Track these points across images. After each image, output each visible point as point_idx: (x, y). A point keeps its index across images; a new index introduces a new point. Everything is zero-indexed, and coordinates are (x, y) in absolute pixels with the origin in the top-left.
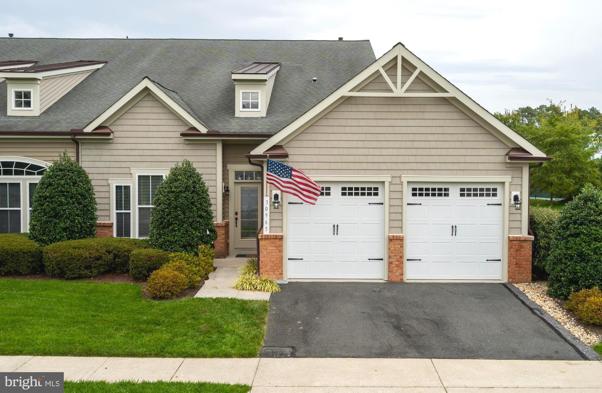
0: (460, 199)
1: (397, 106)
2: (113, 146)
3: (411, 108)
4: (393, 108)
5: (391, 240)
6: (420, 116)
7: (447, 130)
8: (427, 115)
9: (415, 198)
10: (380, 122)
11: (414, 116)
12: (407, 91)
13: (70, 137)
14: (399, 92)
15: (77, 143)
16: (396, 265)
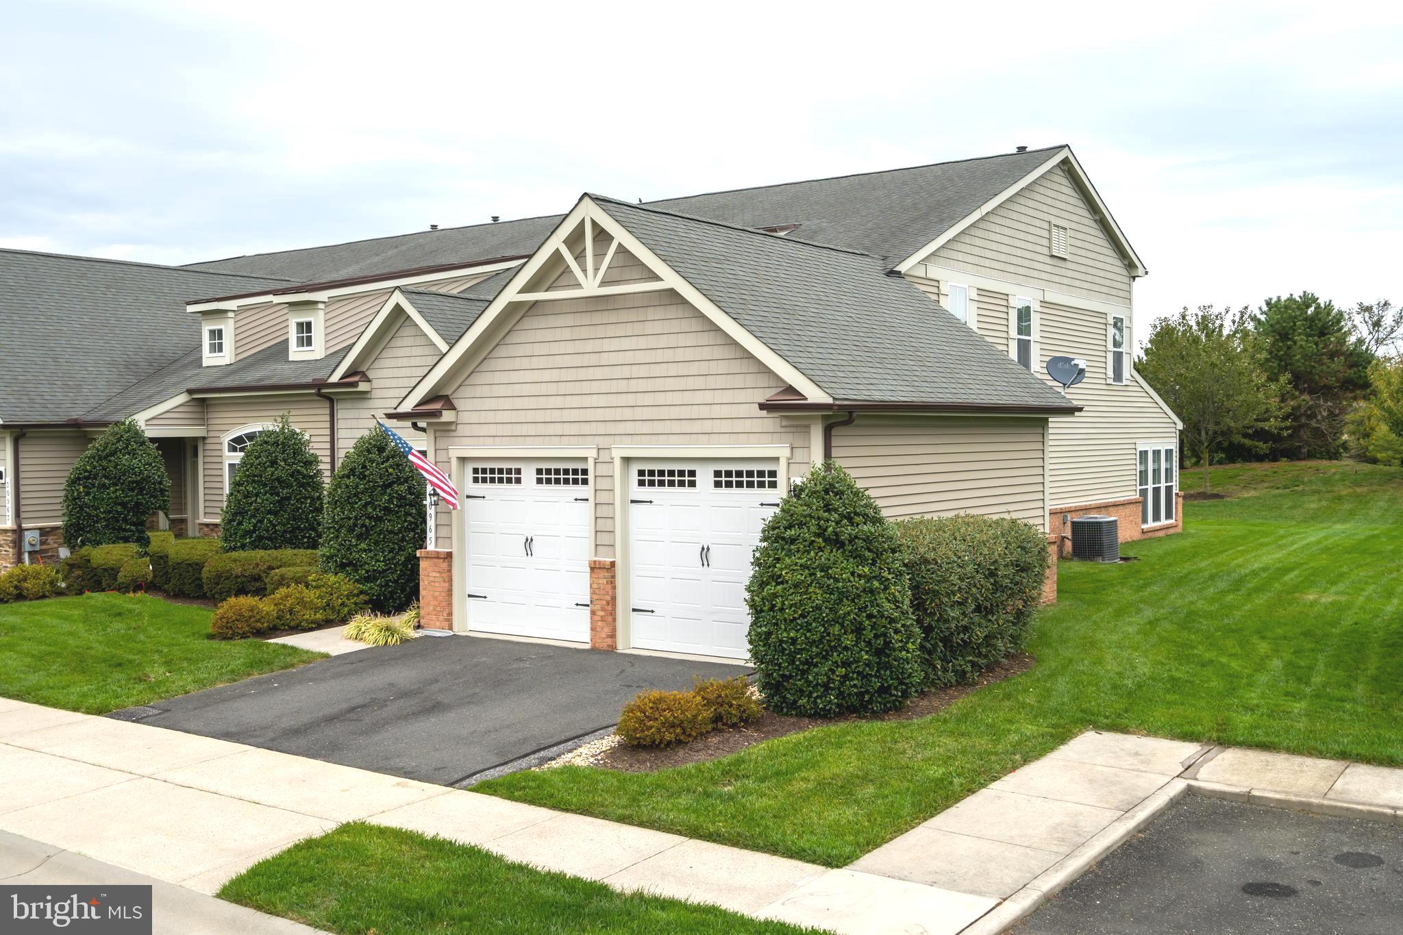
0: (714, 491)
1: (604, 312)
2: (372, 403)
3: (624, 316)
4: (597, 318)
5: (595, 568)
6: (638, 328)
7: (680, 354)
8: (650, 328)
9: (642, 489)
10: (579, 346)
11: (629, 329)
12: (604, 283)
13: (313, 391)
14: (590, 286)
15: (331, 400)
16: (602, 617)
